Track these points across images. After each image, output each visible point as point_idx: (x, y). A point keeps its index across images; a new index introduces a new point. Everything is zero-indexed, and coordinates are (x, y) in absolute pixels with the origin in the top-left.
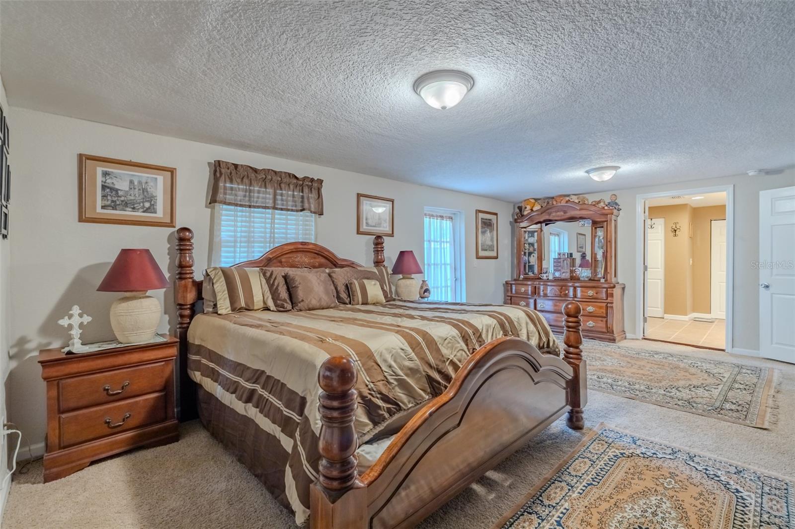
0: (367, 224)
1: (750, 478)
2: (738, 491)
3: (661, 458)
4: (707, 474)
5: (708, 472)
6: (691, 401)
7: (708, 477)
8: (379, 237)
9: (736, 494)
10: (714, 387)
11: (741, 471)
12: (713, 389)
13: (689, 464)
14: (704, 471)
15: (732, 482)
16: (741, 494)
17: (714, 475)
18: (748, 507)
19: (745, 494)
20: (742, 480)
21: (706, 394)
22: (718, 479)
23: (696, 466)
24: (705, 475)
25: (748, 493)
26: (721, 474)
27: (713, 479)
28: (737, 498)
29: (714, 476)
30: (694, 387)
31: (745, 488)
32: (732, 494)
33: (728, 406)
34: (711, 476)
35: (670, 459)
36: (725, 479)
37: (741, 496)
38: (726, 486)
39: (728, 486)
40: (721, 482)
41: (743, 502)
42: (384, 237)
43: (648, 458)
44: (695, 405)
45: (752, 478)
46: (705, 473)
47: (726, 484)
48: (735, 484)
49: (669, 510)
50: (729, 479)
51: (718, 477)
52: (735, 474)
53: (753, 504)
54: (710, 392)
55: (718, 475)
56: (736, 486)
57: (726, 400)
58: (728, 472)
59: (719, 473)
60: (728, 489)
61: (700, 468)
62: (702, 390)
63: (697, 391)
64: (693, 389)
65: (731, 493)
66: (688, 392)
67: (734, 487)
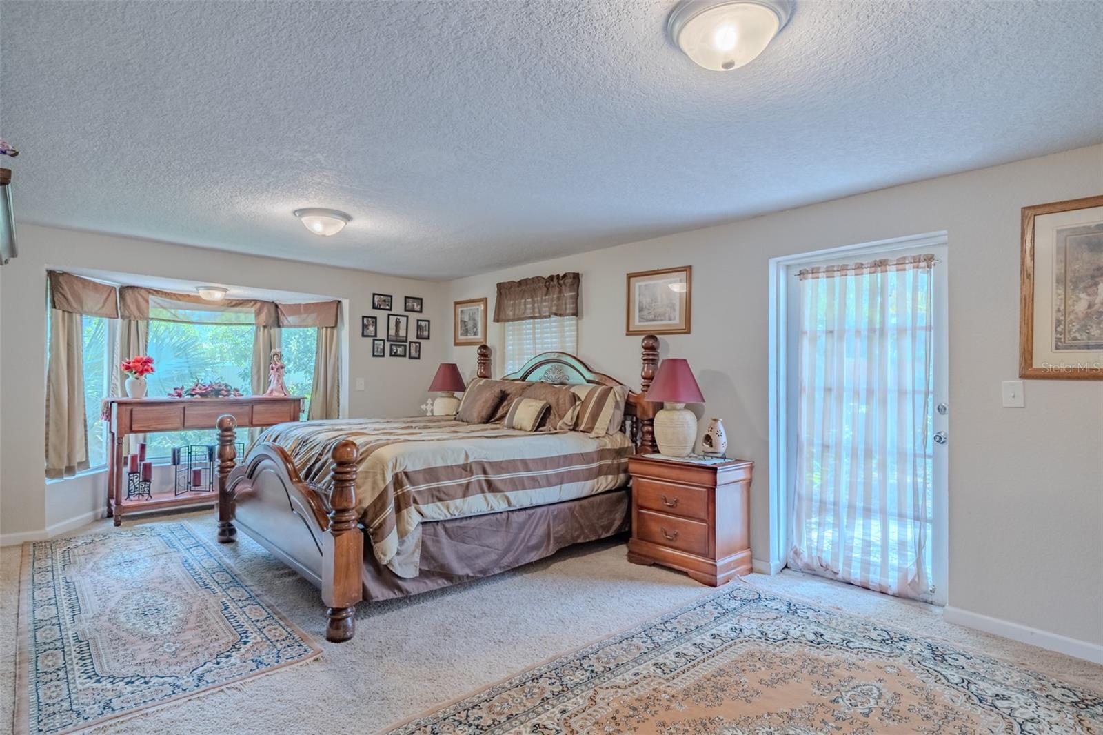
0: (642, 318)
1: (91, 706)
2: (98, 681)
3: (205, 663)
4: (141, 677)
5: (143, 680)
7: (138, 676)
8: (652, 337)
9: (98, 678)
11: (104, 709)
13: (170, 677)
14: (147, 680)
15: (109, 686)
16: (94, 680)
17: (133, 682)
18: (82, 673)
19: (90, 683)
20: (99, 698)
22: (126, 680)
23: (162, 680)
24: (143, 675)
25: (87, 685)
26: (126, 688)
27: (132, 677)
28: (96, 674)
29: (133, 680)
31: (91, 690)
32: (102, 675)
34: (136, 678)
35: (196, 669)
36: (118, 685)
37: (92, 679)
38: (113, 679)
39: (111, 679)
40: (121, 679)
41: (89, 674)
42: (657, 336)
43: (218, 655)
45: (87, 709)
46: (144, 678)
47: (114, 679)
48: (104, 688)
49: (149, 630)
50: (114, 689)
51: (127, 683)
52: (110, 700)
53: (77, 679)
55: (130, 684)
56: (102, 686)
58: (119, 697)
59: (129, 688)
60: (109, 677)
61: (155, 680)
65: (105, 675)
67: (104, 683)
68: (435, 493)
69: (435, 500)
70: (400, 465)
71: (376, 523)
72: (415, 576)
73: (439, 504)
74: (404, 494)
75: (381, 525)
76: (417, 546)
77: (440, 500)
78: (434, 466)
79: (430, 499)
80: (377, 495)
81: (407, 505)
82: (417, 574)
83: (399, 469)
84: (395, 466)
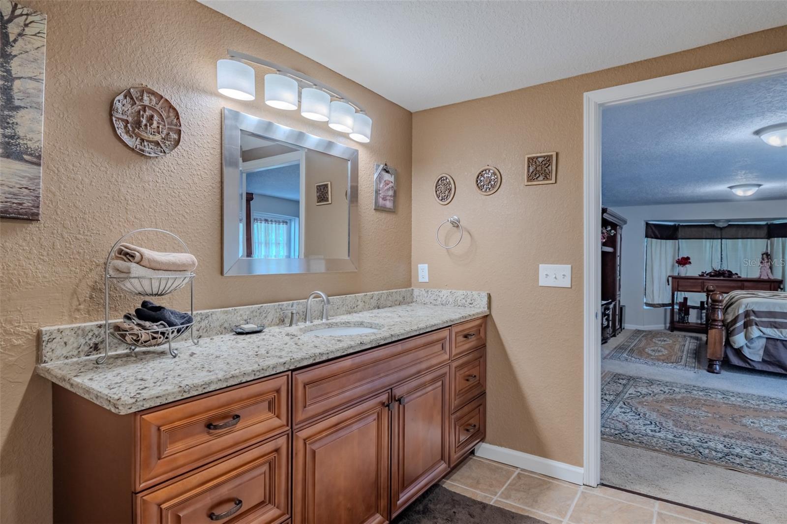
6: (651, 384)
10: (632, 395)
12: (634, 393)
21: (639, 389)
30: (650, 394)
33: (624, 382)
44: (647, 381)
54: (637, 390)
57: (625, 385)
62: (643, 392)
63: (647, 391)
64: (651, 392)
66: (654, 390)
68: (773, 324)
69: (773, 327)
70: (749, 307)
71: (731, 329)
72: (759, 361)
73: (775, 330)
74: (750, 320)
75: (733, 330)
76: (762, 347)
77: (776, 328)
78: (772, 310)
79: (769, 326)
80: (734, 317)
81: (751, 325)
82: (761, 360)
83: (748, 309)
84: (746, 307)
